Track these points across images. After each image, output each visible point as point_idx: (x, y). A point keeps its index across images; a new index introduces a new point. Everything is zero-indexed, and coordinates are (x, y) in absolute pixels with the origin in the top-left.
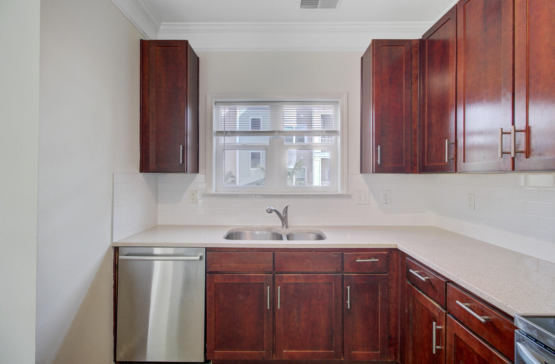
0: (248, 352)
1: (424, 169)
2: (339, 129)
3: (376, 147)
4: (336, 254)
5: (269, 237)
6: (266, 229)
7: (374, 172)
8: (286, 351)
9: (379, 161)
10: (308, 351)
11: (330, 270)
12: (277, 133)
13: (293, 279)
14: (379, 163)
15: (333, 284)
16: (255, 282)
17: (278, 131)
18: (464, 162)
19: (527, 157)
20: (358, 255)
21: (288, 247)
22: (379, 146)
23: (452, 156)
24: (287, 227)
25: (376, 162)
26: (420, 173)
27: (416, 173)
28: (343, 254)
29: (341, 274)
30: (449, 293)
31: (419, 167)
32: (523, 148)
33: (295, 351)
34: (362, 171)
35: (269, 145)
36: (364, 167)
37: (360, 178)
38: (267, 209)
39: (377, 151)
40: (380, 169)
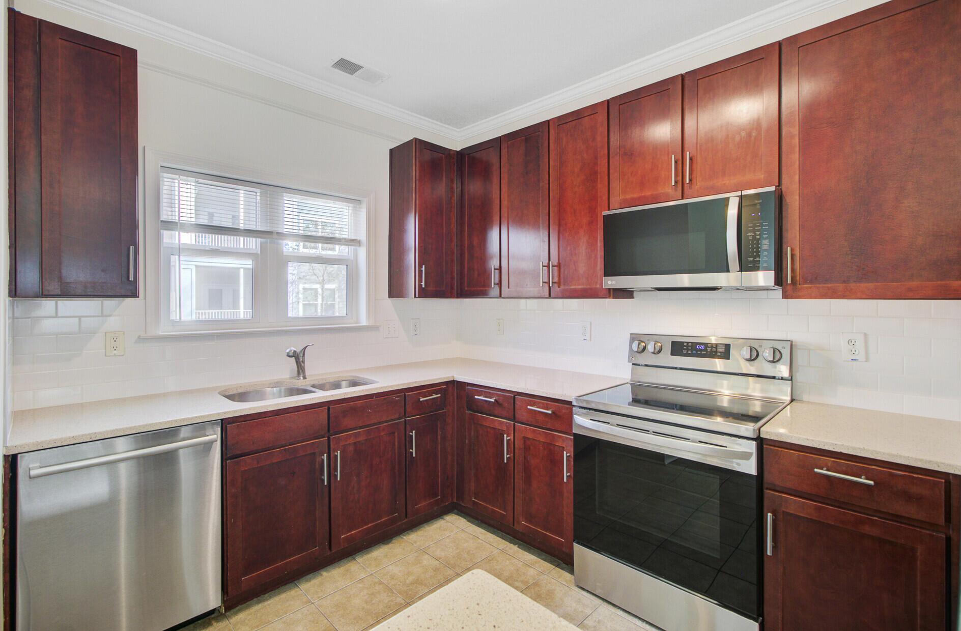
0: (294, 558)
1: (463, 293)
2: (363, 236)
3: (420, 267)
4: (398, 397)
5: (283, 394)
6: (270, 384)
7: (417, 296)
8: (344, 536)
9: (423, 284)
10: (370, 525)
11: (393, 417)
12: (275, 236)
13: (352, 438)
14: (423, 286)
15: (396, 434)
16: (304, 454)
17: (277, 233)
18: (507, 288)
19: (559, 287)
20: (419, 393)
21: (346, 397)
22: (424, 265)
23: (497, 282)
24: (305, 378)
25: (420, 286)
26: (458, 297)
27: (454, 298)
28: (405, 395)
29: (403, 420)
30: (517, 404)
31: (457, 291)
32: (556, 280)
33: (355, 532)
34: (392, 294)
35: (259, 252)
36: (395, 290)
37: (389, 304)
38: (288, 351)
39: (420, 272)
40: (423, 293)
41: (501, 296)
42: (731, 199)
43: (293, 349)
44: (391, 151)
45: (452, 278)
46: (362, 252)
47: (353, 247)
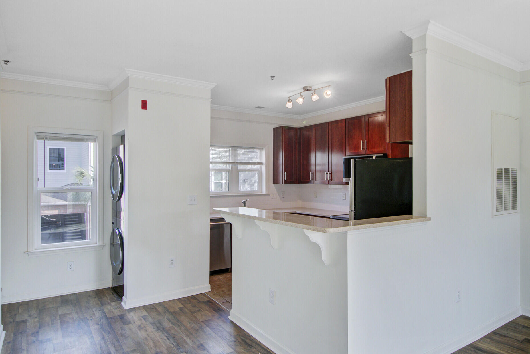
1: (300, 182)
2: (263, 161)
3: (284, 173)
7: (283, 183)
9: (285, 179)
18: (316, 180)
19: (332, 181)
22: (286, 173)
23: (312, 178)
25: (284, 180)
26: (299, 183)
27: (297, 183)
32: (331, 178)
34: (274, 183)
35: (231, 169)
36: (275, 181)
37: (273, 186)
38: (243, 201)
39: (284, 175)
40: (286, 182)
41: (313, 183)
42: (374, 156)
43: (244, 201)
44: (274, 129)
45: (297, 176)
46: (263, 167)
47: (260, 165)
